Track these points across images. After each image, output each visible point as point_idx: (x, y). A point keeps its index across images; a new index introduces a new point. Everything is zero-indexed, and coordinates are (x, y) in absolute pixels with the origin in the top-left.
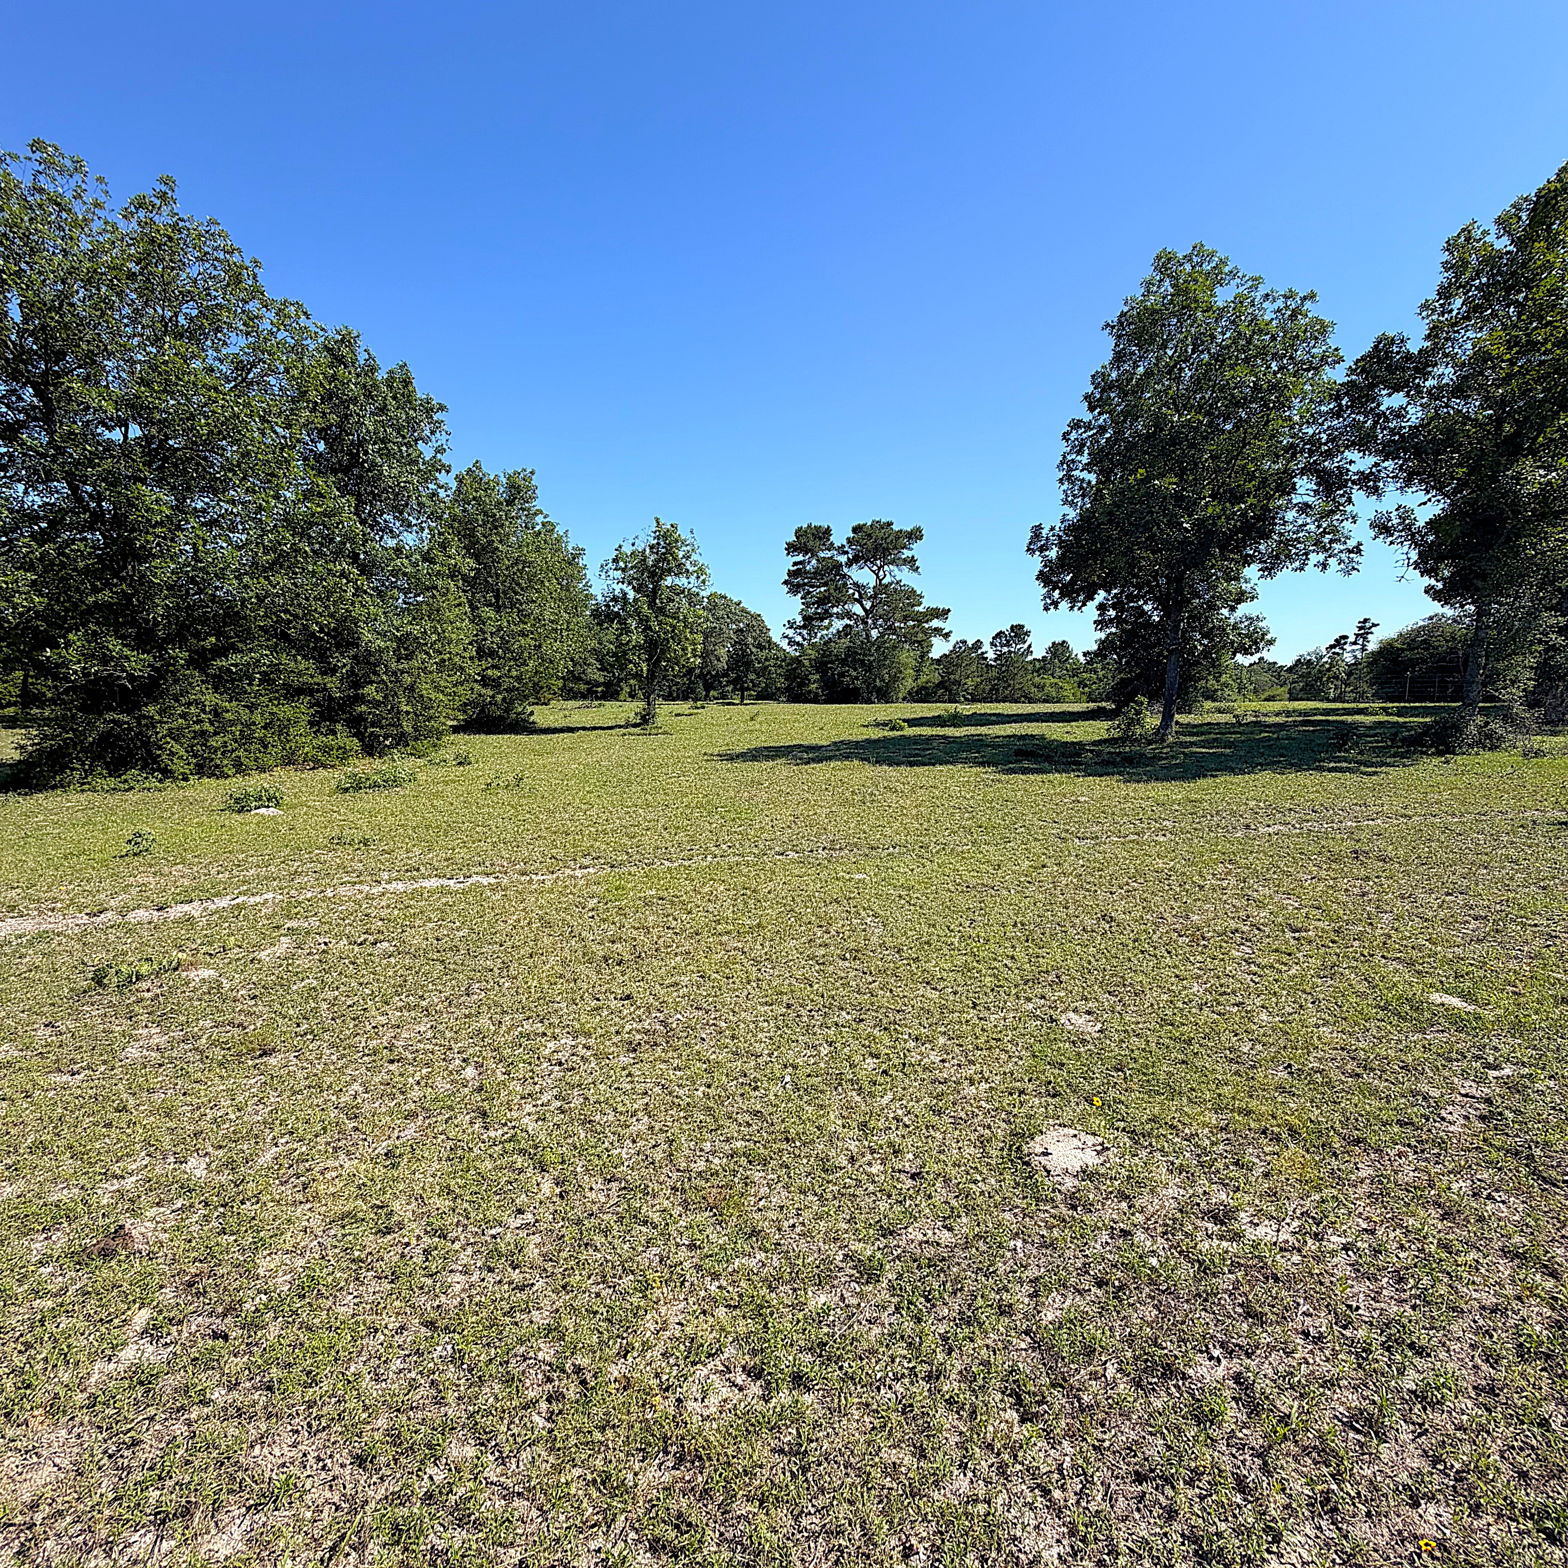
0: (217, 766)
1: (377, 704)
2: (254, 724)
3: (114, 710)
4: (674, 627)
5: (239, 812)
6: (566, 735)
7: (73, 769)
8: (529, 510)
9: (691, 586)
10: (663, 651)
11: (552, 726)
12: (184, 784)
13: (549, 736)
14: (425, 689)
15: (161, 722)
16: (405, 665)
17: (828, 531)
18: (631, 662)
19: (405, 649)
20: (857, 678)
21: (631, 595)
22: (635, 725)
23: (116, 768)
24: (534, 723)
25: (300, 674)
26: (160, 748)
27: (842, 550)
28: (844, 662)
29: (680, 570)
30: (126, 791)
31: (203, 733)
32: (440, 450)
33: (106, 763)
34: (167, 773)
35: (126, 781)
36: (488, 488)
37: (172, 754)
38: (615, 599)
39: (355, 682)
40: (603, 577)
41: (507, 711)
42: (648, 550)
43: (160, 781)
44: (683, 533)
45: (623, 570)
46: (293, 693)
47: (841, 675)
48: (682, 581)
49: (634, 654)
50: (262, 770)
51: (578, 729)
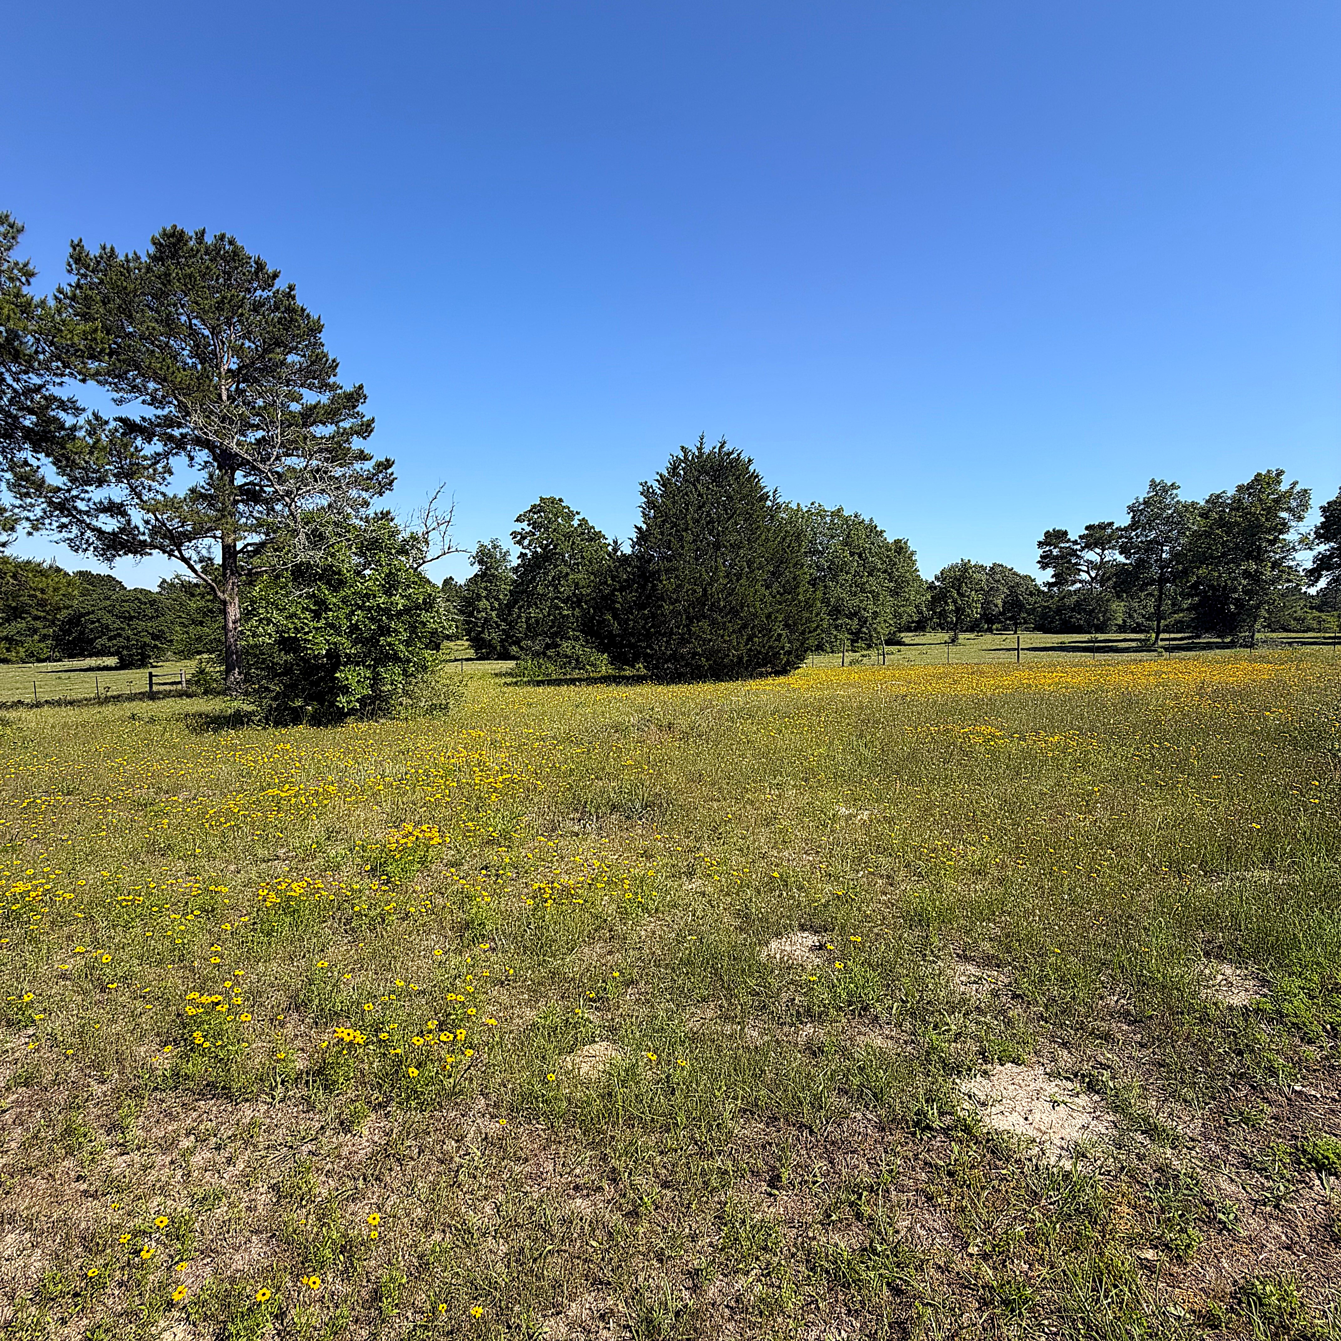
17: (1066, 533)
20: (1081, 619)
27: (1075, 542)
28: (1073, 610)
47: (1071, 617)
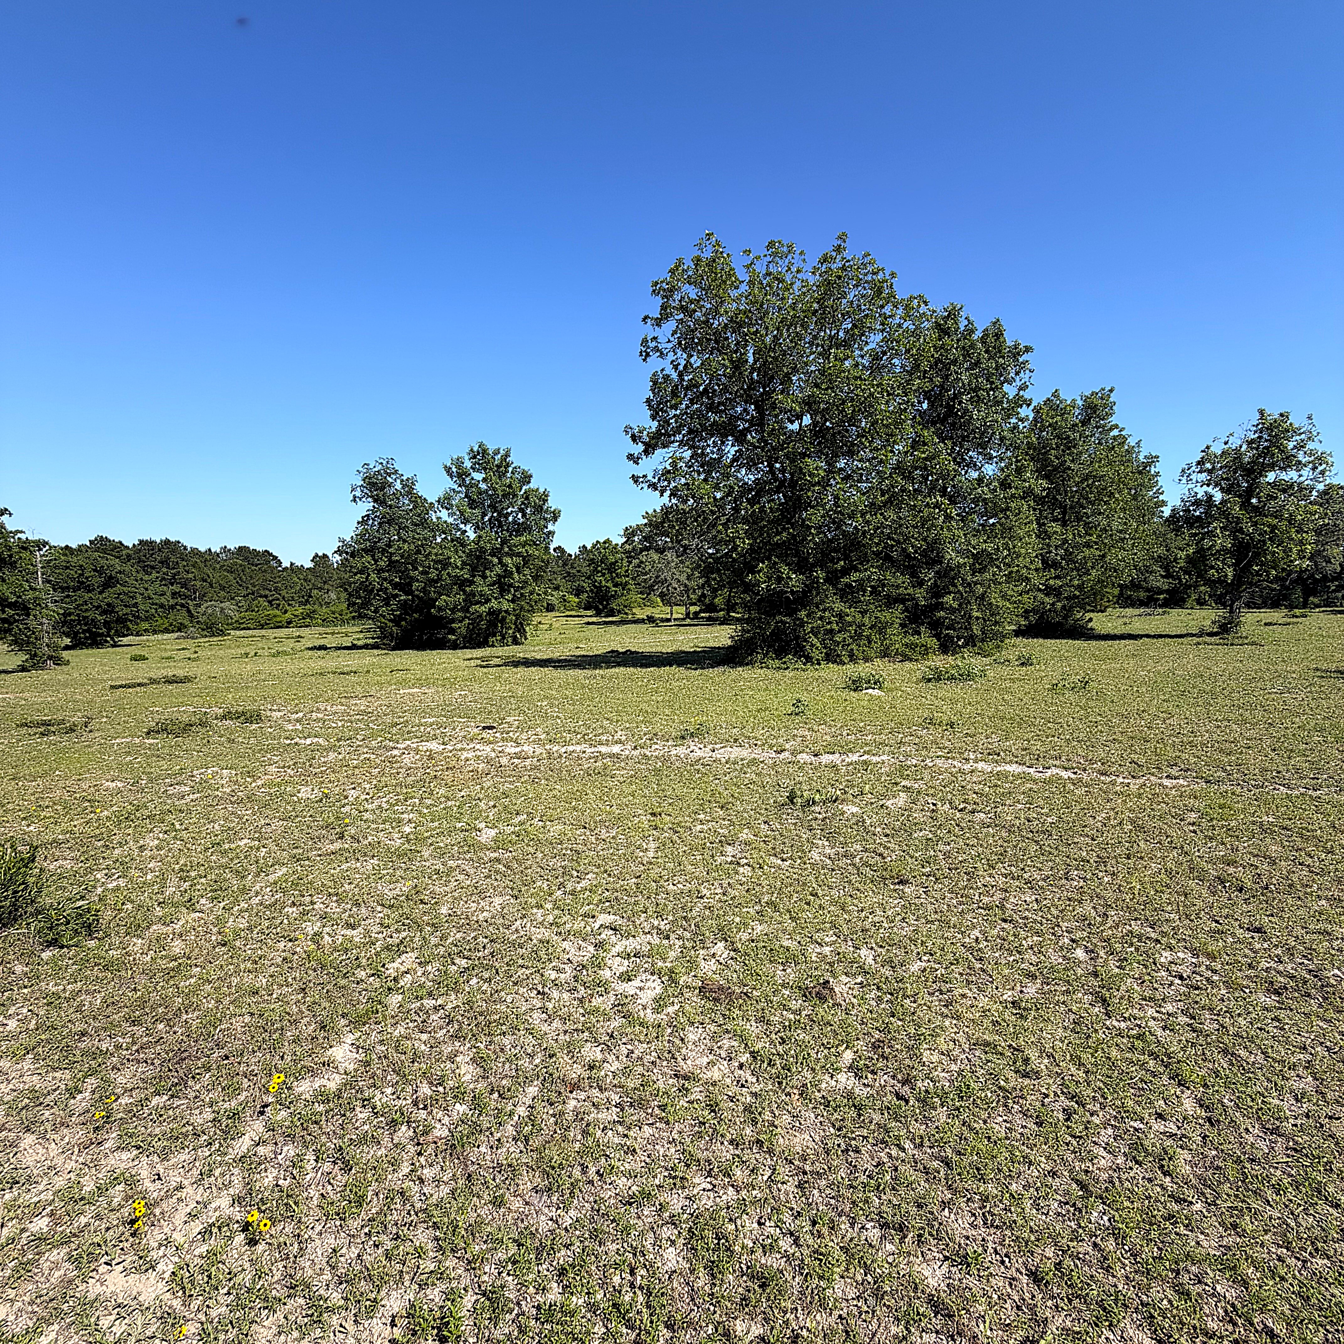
0: (838, 656)
1: (952, 610)
2: (864, 625)
3: (781, 613)
4: (1273, 528)
5: (855, 690)
6: (1127, 642)
7: (758, 653)
8: (1104, 426)
9: (1302, 479)
10: (1257, 555)
11: (1112, 632)
12: (817, 667)
13: (1110, 643)
14: (995, 598)
15: (807, 623)
16: (978, 577)
18: (1212, 567)
19: (979, 564)
21: (1218, 496)
22: (1211, 634)
23: (780, 653)
24: (1092, 629)
25: (898, 587)
26: (805, 641)
29: (1289, 462)
30: (785, 669)
31: (831, 631)
32: (1023, 387)
33: (774, 650)
34: (809, 659)
35: (785, 663)
36: (1064, 413)
37: (812, 645)
38: (1197, 503)
39: (937, 592)
40: (1184, 481)
41: (1066, 617)
42: (1244, 447)
43: (804, 664)
44: (1296, 420)
45: (1210, 472)
46: (891, 601)
48: (1291, 475)
49: (1218, 559)
50: (866, 660)
51: (1141, 636)
